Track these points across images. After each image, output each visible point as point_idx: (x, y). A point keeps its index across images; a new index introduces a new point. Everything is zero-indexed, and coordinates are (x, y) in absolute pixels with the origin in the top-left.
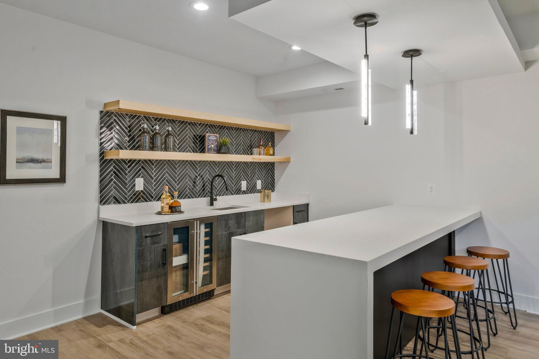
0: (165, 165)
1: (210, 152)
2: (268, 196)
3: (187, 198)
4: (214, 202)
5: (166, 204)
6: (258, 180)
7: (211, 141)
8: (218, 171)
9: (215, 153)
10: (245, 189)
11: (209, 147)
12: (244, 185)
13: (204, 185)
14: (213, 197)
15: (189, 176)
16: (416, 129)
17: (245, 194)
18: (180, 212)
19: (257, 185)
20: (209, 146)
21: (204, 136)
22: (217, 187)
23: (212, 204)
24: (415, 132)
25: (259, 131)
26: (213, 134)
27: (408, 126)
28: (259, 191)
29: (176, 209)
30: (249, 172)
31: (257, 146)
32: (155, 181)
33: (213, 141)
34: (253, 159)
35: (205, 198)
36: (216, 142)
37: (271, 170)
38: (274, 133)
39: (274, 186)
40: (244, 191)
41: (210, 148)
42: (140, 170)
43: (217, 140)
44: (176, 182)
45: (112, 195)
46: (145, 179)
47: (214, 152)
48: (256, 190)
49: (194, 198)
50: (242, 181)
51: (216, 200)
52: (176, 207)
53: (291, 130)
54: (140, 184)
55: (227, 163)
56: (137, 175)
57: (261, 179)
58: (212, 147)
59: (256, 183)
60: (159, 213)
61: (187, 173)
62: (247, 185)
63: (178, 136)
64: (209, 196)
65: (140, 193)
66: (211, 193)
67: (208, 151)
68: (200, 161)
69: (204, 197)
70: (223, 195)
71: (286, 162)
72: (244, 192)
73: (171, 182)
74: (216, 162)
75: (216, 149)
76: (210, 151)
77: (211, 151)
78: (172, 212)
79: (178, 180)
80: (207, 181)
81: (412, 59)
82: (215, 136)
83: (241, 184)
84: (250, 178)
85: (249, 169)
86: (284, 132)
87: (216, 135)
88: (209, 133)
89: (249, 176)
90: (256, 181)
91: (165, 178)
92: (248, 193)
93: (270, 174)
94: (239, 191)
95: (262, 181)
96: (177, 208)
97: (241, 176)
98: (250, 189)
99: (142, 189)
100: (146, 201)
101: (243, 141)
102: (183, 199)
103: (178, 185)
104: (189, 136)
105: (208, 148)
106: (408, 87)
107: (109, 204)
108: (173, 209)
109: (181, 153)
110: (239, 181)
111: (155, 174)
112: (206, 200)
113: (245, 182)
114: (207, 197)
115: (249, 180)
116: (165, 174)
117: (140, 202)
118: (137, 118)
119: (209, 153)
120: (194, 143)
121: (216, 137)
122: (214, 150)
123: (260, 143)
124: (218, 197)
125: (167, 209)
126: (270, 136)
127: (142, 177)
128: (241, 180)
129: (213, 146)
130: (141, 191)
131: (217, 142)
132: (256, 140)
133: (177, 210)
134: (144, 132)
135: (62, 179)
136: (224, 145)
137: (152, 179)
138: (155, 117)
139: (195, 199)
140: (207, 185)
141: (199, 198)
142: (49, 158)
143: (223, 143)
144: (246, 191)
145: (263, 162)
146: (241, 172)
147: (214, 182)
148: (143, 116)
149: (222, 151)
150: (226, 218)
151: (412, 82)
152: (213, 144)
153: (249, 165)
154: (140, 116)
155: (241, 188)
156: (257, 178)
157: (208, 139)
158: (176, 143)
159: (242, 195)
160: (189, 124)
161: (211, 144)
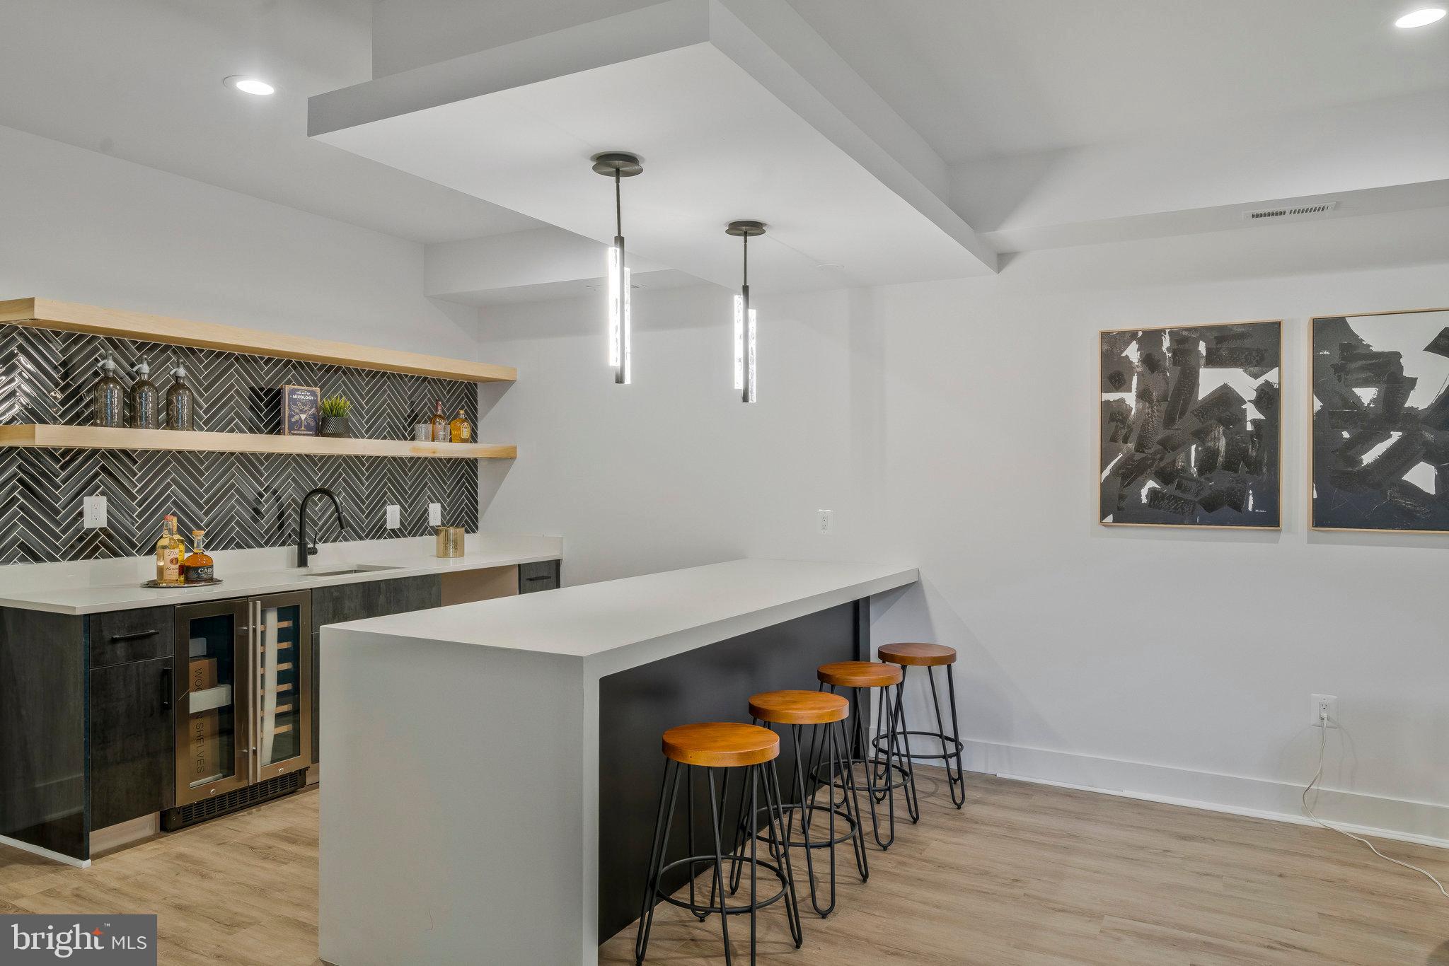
0: (169, 462)
1: (295, 432)
2: (456, 543)
3: (233, 549)
4: (310, 557)
5: (172, 561)
6: (432, 502)
7: (299, 404)
8: (320, 480)
9: (312, 435)
10: (397, 526)
11: (293, 420)
12: (393, 514)
13: (282, 514)
14: (306, 544)
15: (238, 491)
16: (754, 391)
17: (398, 536)
18: (211, 580)
19: (428, 515)
20: (293, 416)
21: (279, 392)
22: (319, 519)
23: (302, 562)
24: (753, 398)
25: (433, 379)
26: (306, 388)
27: (739, 385)
28: (436, 531)
29: (199, 574)
30: (407, 484)
31: (429, 417)
32: (140, 505)
33: (304, 404)
34: (414, 449)
35: (285, 548)
36: (311, 408)
37: (466, 479)
38: (476, 385)
39: (477, 518)
40: (393, 530)
41: (297, 422)
42: (97, 474)
43: (314, 402)
44: (201, 508)
45: (15, 539)
46: (112, 500)
47: (308, 431)
48: (426, 528)
49: (253, 547)
50: (389, 504)
51: (314, 551)
52: (198, 568)
53: (518, 378)
54: (96, 511)
55: (344, 459)
56: (88, 488)
57: (439, 501)
58: (301, 419)
59: (426, 510)
60: (152, 585)
61: (233, 485)
62: (401, 514)
63: (206, 390)
64: (294, 542)
65: (97, 536)
66: (302, 534)
67: (291, 429)
68: (269, 456)
69: (283, 544)
70: (335, 541)
71: (505, 459)
72: (395, 534)
73: (187, 507)
74: (315, 456)
75: (313, 424)
76: (295, 428)
77: (298, 430)
78: (188, 580)
79: (207, 503)
80: (290, 505)
81: (746, 241)
82: (309, 391)
83: (385, 513)
84: (409, 497)
85: (406, 475)
86: (500, 386)
87: (314, 389)
88: (294, 385)
89: (406, 493)
90: (428, 506)
91: (169, 497)
92: (405, 536)
93: (466, 488)
94: (379, 531)
95: (443, 506)
96: (201, 571)
97: (386, 493)
98: (409, 524)
99: (105, 525)
100: (116, 555)
101: (388, 405)
102: (222, 549)
103: (206, 514)
104: (237, 391)
105: (289, 421)
106: (738, 300)
107: (7, 561)
108: (190, 573)
109: (214, 434)
110: (380, 504)
111: (139, 486)
112: (288, 552)
113: (397, 508)
114: (289, 545)
115: (406, 502)
116: (168, 485)
117: (97, 558)
118: (89, 342)
119: (294, 434)
120: (251, 408)
121: (313, 393)
122: (308, 428)
123: (437, 411)
124: (319, 546)
125: (173, 573)
126: (466, 394)
127: (103, 493)
128: (385, 502)
129: (303, 417)
130: (101, 529)
131: (316, 407)
132: (426, 404)
133: (203, 575)
134: (106, 380)
136: (335, 415)
137: (134, 498)
138: (140, 341)
139: (257, 550)
140: (290, 515)
141: (267, 549)
143: (332, 411)
144: (400, 529)
145: (445, 459)
146: (386, 483)
147: (308, 505)
148: (105, 338)
149: (330, 430)
150: (336, 594)
151: (746, 289)
152: (305, 412)
153: (406, 466)
154: (96, 339)
155: (385, 522)
156: (429, 497)
157: (290, 399)
158: (201, 408)
159: (389, 541)
160: (237, 359)
161: (298, 411)
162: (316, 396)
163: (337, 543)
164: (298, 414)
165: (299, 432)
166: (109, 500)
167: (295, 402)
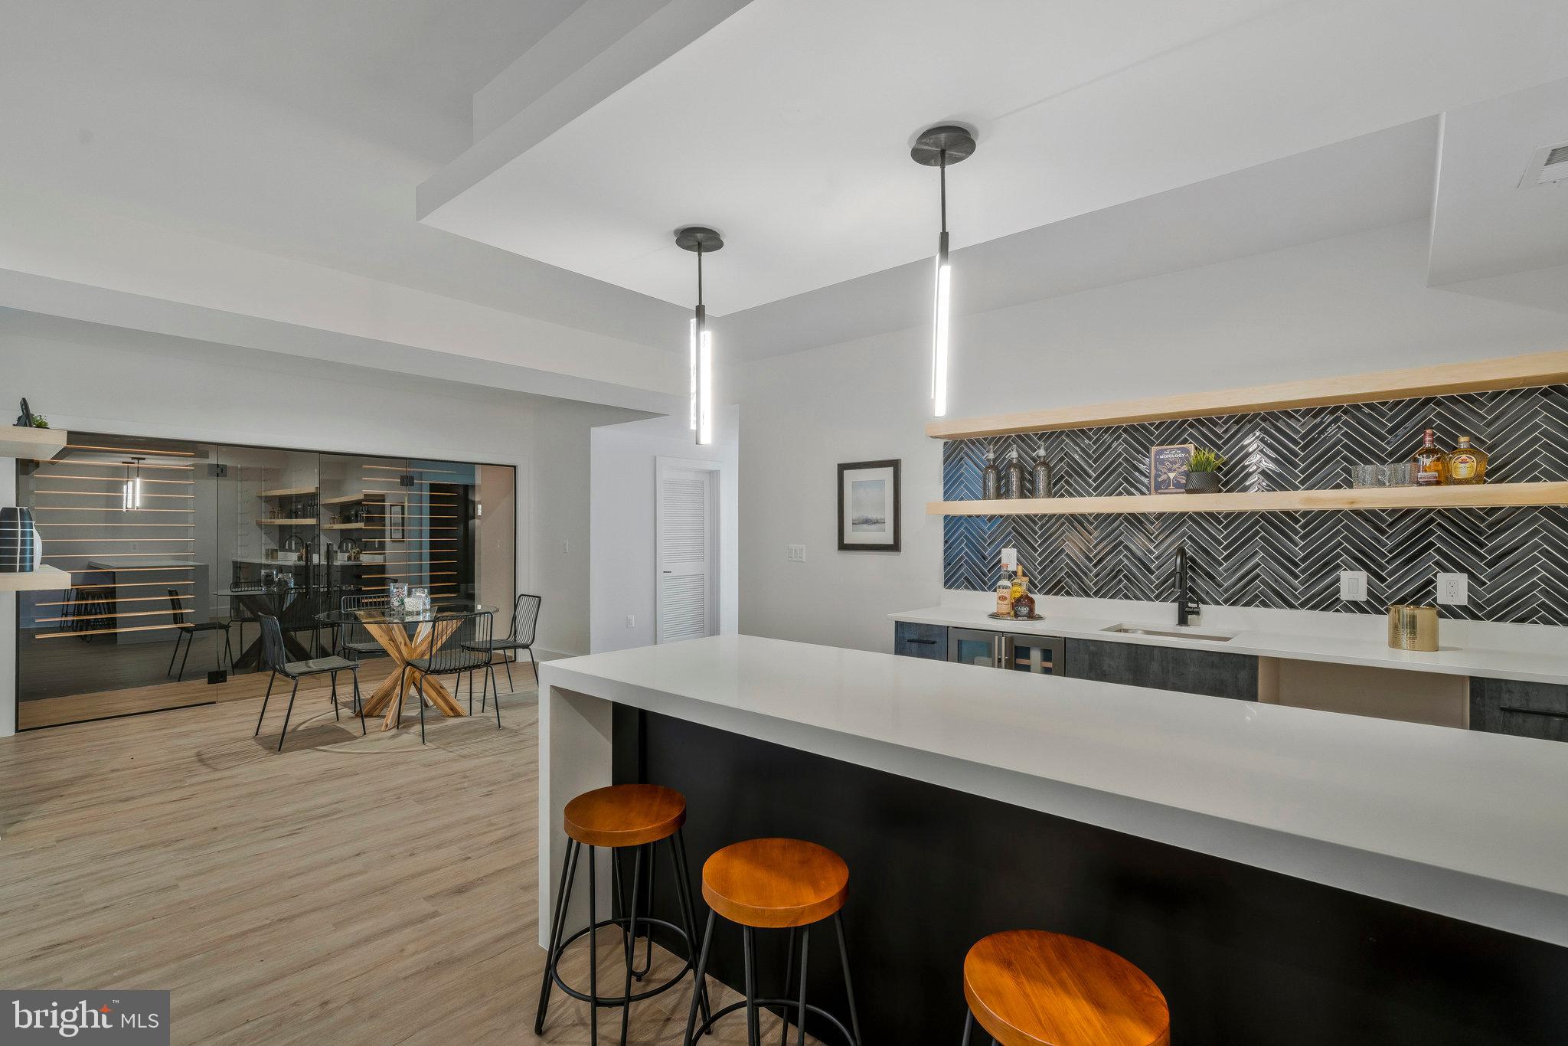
0: (1062, 524)
1: (1162, 491)
3: (1121, 598)
4: (1189, 618)
6: (1446, 570)
7: (1167, 463)
8: (1226, 537)
9: (1182, 493)
10: (1362, 597)
11: (1160, 479)
12: (1354, 583)
14: (1186, 604)
15: (1127, 547)
17: (1363, 611)
19: (1435, 588)
20: (1160, 476)
22: (1223, 582)
23: (1184, 621)
26: (1174, 446)
30: (1385, 544)
32: (1040, 556)
33: (1171, 463)
35: (1171, 605)
36: (1182, 465)
37: (1541, 538)
40: (1355, 604)
41: (1165, 481)
42: (1010, 533)
43: (1183, 461)
45: (962, 574)
46: (1022, 552)
47: (1177, 488)
48: (1432, 603)
49: (1142, 600)
50: (1345, 570)
51: (1198, 613)
54: (1009, 559)
55: (1263, 516)
56: (1004, 543)
57: (1465, 571)
58: (1169, 477)
59: (1430, 582)
60: (994, 616)
61: (1121, 542)
62: (1372, 583)
67: (1157, 488)
70: (1247, 604)
72: (1356, 607)
75: (1183, 481)
76: (1162, 488)
77: (1166, 489)
78: (1017, 615)
82: (1178, 449)
83: (1338, 580)
84: (1389, 562)
85: (1383, 533)
87: (1185, 445)
89: (1384, 557)
90: (1435, 575)
92: (1378, 612)
93: (1541, 552)
94: (1328, 601)
97: (1339, 555)
98: (1389, 598)
103: (1095, 566)
105: (1155, 480)
107: (958, 588)
109: (1102, 498)
110: (1329, 568)
111: (1040, 542)
113: (1363, 575)
115: (1383, 569)
118: (1005, 441)
119: (1160, 493)
121: (1185, 451)
122: (1178, 485)
123: (1427, 442)
125: (1005, 607)
127: (1014, 546)
128: (1338, 566)
129: (1172, 475)
130: (1012, 572)
131: (1188, 465)
135: (895, 547)
137: (1036, 550)
139: (1145, 603)
141: (1157, 603)
142: (882, 517)
144: (1367, 602)
146: (1340, 544)
148: (1016, 436)
152: (1175, 470)
154: (1009, 437)
155: (1338, 591)
156: (1437, 563)
157: (1156, 460)
158: (1090, 477)
159: (1344, 615)
160: (1125, 431)
161: (1165, 470)
162: (1189, 453)
163: (1251, 609)
164: (1165, 473)
165: (1166, 491)
166: (1018, 552)
167: (1162, 462)
